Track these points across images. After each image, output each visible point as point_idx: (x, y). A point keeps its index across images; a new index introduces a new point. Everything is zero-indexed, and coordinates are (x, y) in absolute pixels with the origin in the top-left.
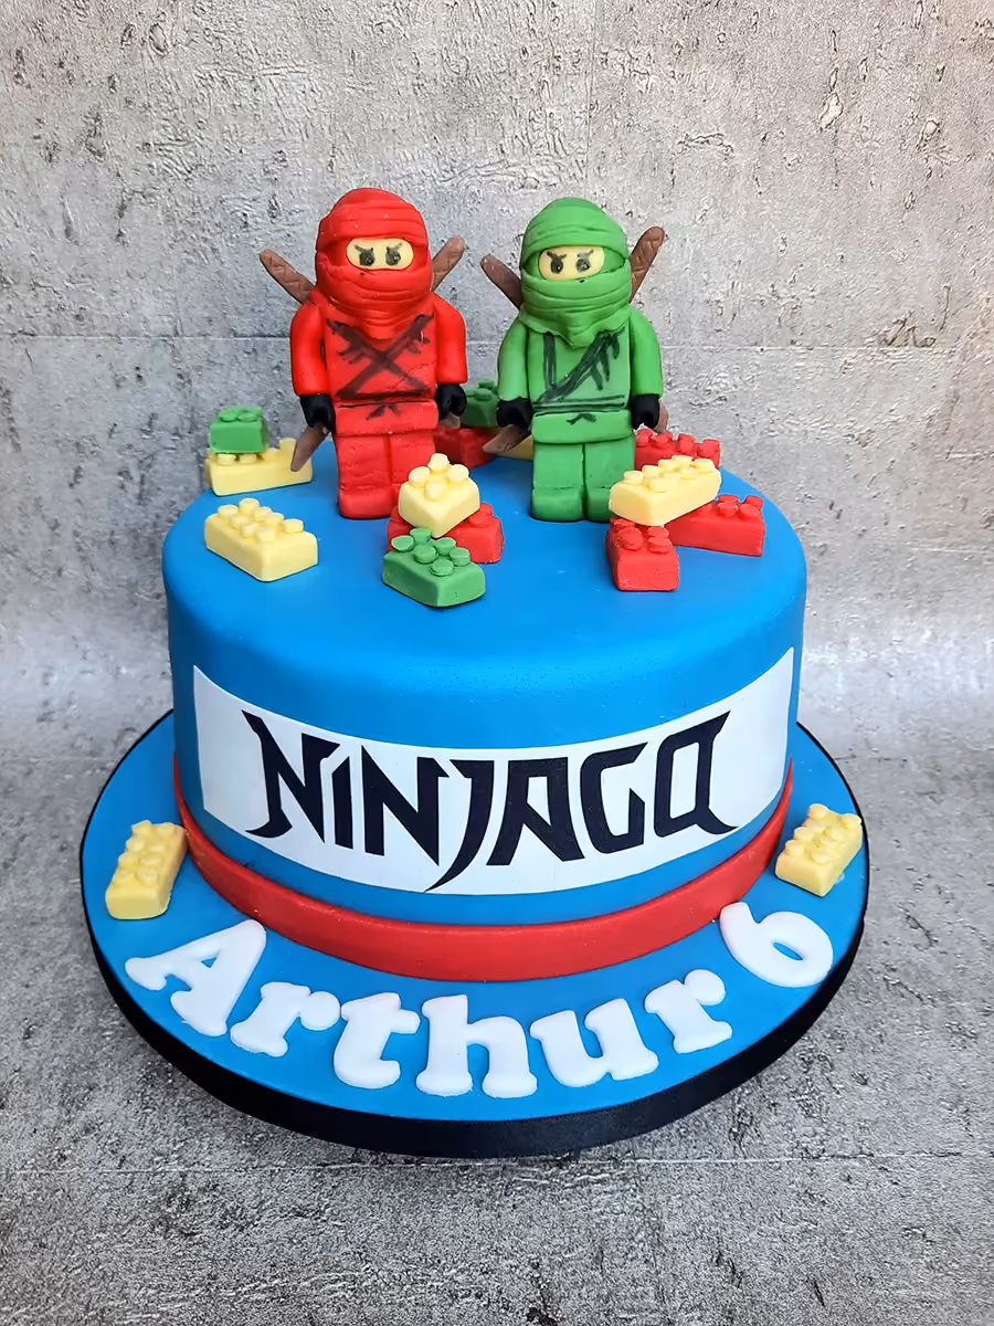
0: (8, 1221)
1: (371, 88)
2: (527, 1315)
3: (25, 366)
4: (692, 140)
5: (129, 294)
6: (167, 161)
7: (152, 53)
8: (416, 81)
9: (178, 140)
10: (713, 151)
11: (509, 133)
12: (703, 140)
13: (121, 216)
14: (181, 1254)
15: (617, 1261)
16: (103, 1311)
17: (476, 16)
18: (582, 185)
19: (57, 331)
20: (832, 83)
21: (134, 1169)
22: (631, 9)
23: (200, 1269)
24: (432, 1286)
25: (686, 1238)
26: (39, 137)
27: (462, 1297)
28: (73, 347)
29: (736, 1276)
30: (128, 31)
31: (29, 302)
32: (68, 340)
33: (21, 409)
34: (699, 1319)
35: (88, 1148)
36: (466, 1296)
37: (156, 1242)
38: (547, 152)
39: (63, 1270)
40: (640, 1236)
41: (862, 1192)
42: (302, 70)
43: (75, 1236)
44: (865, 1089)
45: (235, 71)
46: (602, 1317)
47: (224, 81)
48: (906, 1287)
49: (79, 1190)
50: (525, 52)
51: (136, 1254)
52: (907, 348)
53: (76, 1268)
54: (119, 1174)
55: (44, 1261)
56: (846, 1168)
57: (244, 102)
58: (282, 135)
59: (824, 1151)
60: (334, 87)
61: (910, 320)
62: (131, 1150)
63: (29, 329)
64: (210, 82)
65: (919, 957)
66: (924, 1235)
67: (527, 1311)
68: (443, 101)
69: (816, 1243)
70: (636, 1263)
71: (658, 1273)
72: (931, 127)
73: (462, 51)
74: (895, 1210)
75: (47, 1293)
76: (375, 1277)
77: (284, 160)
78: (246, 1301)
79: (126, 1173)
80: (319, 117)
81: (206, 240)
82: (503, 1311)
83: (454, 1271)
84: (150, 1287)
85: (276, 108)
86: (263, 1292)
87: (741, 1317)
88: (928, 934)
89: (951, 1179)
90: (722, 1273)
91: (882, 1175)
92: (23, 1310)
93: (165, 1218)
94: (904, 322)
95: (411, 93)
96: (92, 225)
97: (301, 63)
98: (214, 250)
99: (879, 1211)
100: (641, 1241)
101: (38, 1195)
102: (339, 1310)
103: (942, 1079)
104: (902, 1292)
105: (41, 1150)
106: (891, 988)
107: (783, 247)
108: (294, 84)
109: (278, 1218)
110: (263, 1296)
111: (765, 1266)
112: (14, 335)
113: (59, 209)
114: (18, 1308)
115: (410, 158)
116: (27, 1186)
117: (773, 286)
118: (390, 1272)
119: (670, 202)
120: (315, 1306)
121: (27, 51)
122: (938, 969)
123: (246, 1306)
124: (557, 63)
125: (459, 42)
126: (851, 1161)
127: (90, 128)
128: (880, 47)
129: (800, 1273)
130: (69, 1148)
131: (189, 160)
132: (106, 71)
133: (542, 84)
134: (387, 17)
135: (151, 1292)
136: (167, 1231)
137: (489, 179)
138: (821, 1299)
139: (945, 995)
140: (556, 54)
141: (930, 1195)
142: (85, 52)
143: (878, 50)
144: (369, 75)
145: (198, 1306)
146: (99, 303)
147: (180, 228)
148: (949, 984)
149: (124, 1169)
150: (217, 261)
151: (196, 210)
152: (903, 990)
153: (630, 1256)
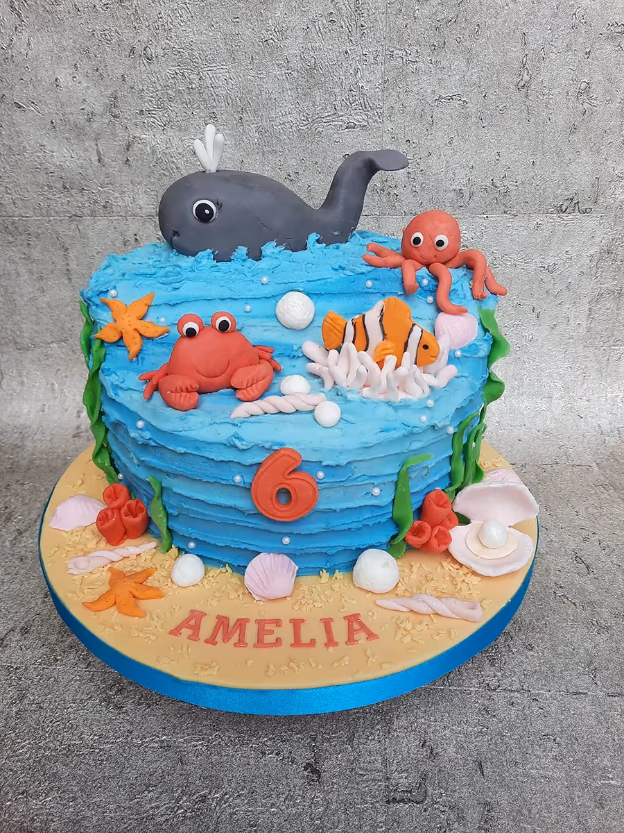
0: (24, 692)
1: (262, 76)
2: (304, 767)
3: (76, 234)
4: (443, 98)
5: (132, 193)
6: (152, 120)
7: (145, 61)
8: (287, 71)
9: (159, 108)
10: (456, 103)
11: (339, 98)
12: (448, 98)
13: (128, 150)
14: (114, 718)
15: (361, 741)
16: (69, 746)
17: (320, 34)
18: (380, 126)
19: (93, 214)
20: (524, 62)
21: (95, 670)
22: (406, 26)
23: (124, 727)
24: (252, 747)
25: (406, 731)
26: (83, 109)
27: (269, 754)
28: (102, 223)
29: (433, 755)
30: (132, 50)
31: (78, 198)
32: (99, 220)
33: (73, 258)
34: (406, 778)
35: (71, 657)
36: (272, 753)
37: (102, 710)
38: (360, 108)
39: (51, 722)
40: (378, 727)
41: (520, 712)
42: (225, 67)
43: (58, 704)
44: (531, 653)
45: (189, 69)
46: (348, 772)
47: (183, 75)
48: (537, 769)
49: (63, 678)
50: (346, 52)
51: (90, 716)
52: (574, 214)
53: (58, 721)
54: (86, 671)
55: (41, 715)
56: (512, 697)
57: (194, 86)
58: (214, 104)
59: (499, 686)
60: (242, 76)
61: (576, 198)
62: (94, 659)
63: (79, 213)
64: (175, 76)
65: (579, 581)
66: (555, 740)
67: (304, 764)
68: (302, 81)
69: (486, 739)
70: (373, 742)
71: (385, 749)
72: (584, 85)
73: (312, 54)
74: (539, 724)
75: (41, 733)
76: (220, 740)
77: (215, 117)
78: (146, 747)
79: (90, 672)
80: (234, 92)
81: (173, 162)
82: (290, 763)
83: (266, 739)
84: (95, 735)
85: (211, 89)
86: (157, 743)
87: (431, 778)
88: (588, 567)
89: (578, 708)
90: (425, 752)
91: (534, 704)
92: (27, 742)
93: (108, 698)
94: (572, 199)
95: (284, 78)
96: (112, 155)
97: (224, 63)
98: (177, 168)
99: (528, 724)
100: (378, 730)
101: (40, 679)
102: (198, 757)
103: (581, 651)
104: (533, 772)
105: (45, 655)
106: (557, 598)
107: (498, 157)
108: (220, 75)
109: (170, 701)
110: (157, 745)
111: (451, 750)
112: (71, 217)
113: (95, 147)
114: (25, 741)
115: (284, 114)
116: (35, 673)
117: (492, 180)
118: (229, 737)
119: (431, 134)
120: (184, 753)
121: (80, 64)
122: (591, 588)
123: (147, 750)
124: (365, 58)
125: (310, 48)
126: (516, 693)
127: (112, 103)
128: (552, 41)
129: (472, 756)
130: (60, 655)
131: (165, 119)
132: (121, 72)
133: (356, 70)
134: (271, 37)
135: (96, 738)
136: (108, 705)
137: (328, 124)
138: (483, 773)
139: (591, 603)
140: (364, 53)
141: (563, 717)
142: (109, 62)
143: (551, 43)
144: (261, 69)
145: (120, 747)
146: (117, 198)
147: (159, 156)
148: (596, 598)
149: (89, 669)
150: (179, 174)
151: (168, 146)
152: (565, 600)
153: (370, 738)
